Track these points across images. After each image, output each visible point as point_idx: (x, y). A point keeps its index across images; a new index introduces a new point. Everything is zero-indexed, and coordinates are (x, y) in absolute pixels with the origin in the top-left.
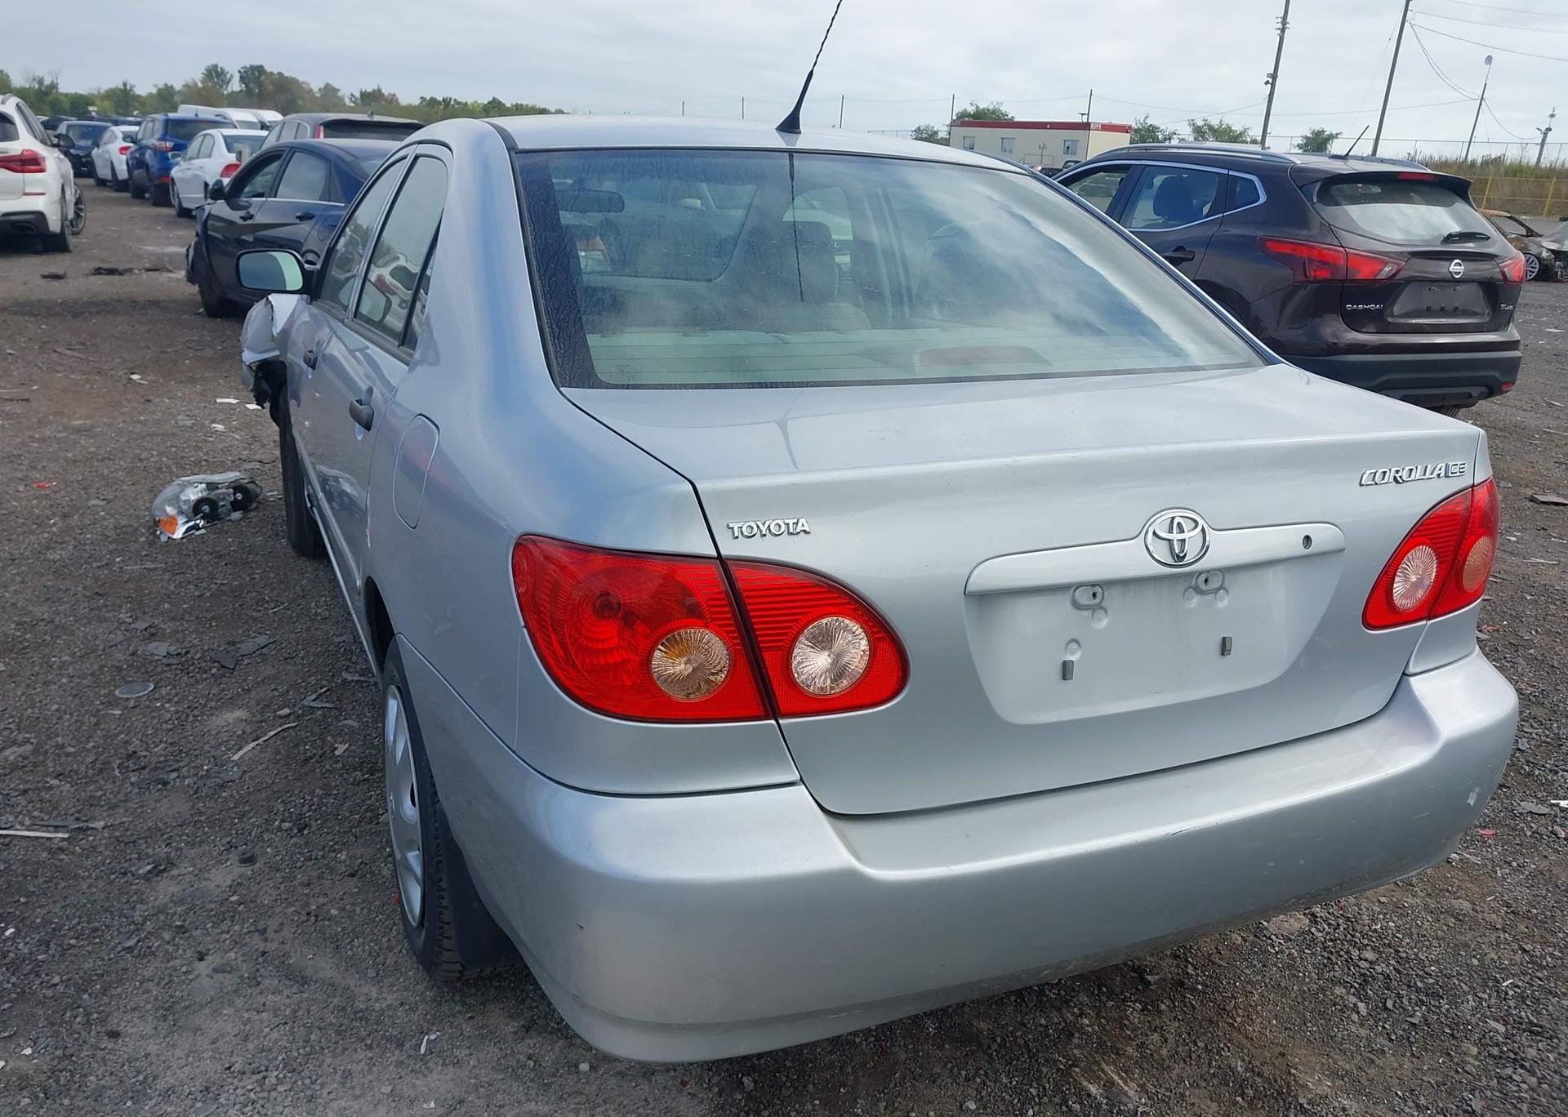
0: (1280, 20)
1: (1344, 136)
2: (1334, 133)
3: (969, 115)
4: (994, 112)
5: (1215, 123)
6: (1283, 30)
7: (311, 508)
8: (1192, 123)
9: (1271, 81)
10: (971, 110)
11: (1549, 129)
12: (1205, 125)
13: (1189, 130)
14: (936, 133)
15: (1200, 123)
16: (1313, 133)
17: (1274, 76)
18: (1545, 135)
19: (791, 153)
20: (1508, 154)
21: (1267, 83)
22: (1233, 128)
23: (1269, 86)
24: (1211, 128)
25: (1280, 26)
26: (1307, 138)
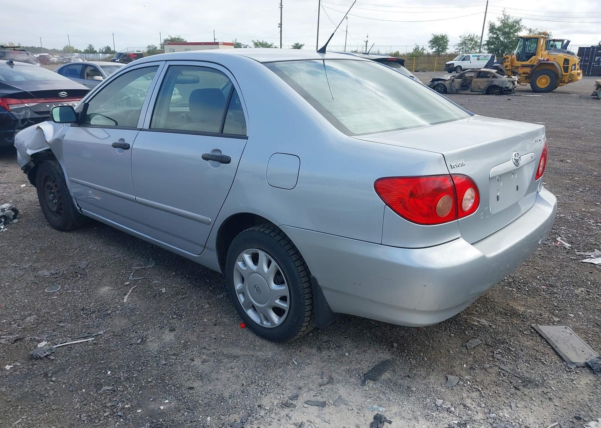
0: (280, 4)
1: (305, 45)
2: (302, 44)
3: (169, 40)
4: (178, 39)
5: (261, 41)
6: (281, 8)
7: (80, 209)
8: (253, 41)
9: (280, 26)
10: (169, 38)
11: (367, 41)
12: (258, 42)
13: (253, 44)
14: (156, 48)
15: (256, 41)
16: (295, 44)
17: (281, 24)
18: (367, 43)
19: (324, 60)
20: (358, 49)
21: (279, 27)
22: (268, 43)
23: (280, 28)
24: (260, 43)
25: (280, 6)
26: (294, 46)
